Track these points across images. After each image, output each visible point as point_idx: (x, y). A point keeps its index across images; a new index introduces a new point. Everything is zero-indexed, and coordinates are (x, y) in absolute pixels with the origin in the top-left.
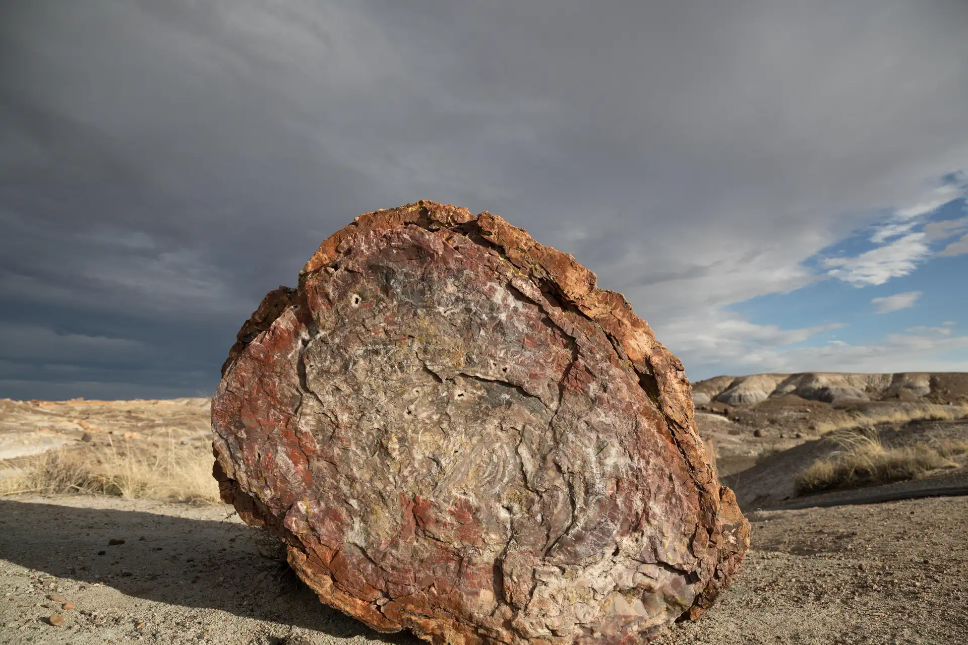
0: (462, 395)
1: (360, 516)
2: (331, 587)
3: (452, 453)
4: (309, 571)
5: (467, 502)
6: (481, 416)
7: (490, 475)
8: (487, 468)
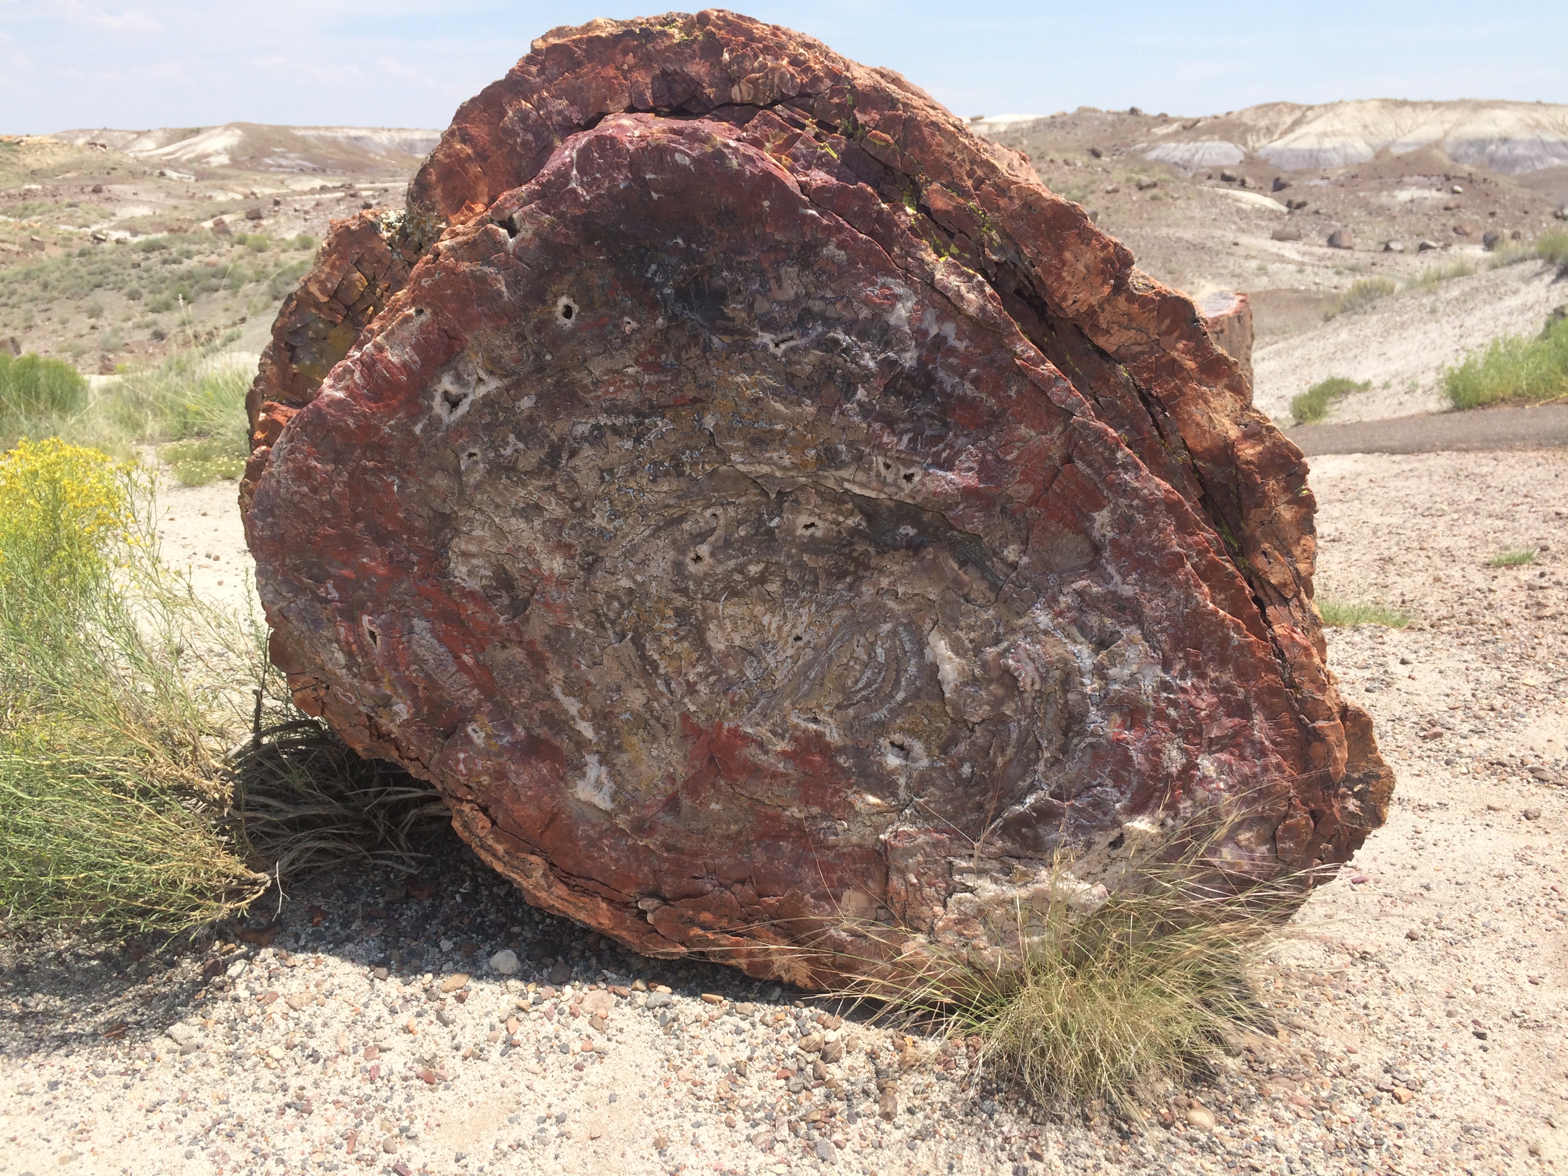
0: (812, 525)
1: (598, 752)
2: (545, 875)
3: (791, 639)
4: (500, 849)
5: (820, 735)
6: (852, 569)
7: (868, 685)
8: (863, 673)
